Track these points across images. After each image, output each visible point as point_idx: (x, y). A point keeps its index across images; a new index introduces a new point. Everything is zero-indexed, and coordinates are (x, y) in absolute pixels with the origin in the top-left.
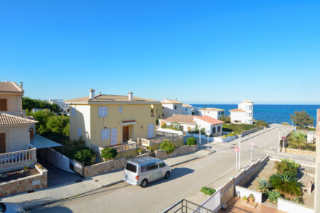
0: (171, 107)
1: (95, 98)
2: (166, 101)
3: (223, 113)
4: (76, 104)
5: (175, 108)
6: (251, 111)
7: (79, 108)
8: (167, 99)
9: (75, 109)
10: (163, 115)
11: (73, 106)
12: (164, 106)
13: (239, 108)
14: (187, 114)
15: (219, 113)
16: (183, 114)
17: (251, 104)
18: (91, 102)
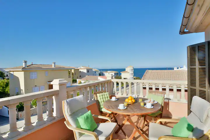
0: (85, 71)
1: (28, 67)
2: (82, 68)
3: (117, 74)
4: (13, 71)
5: (88, 71)
6: (133, 72)
7: (16, 74)
8: (82, 66)
9: (13, 75)
10: (80, 76)
11: (12, 73)
12: (81, 70)
13: (126, 70)
14: (96, 75)
15: (115, 74)
16: (93, 75)
17: (132, 68)
18: (24, 69)
